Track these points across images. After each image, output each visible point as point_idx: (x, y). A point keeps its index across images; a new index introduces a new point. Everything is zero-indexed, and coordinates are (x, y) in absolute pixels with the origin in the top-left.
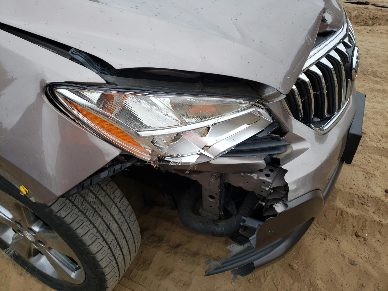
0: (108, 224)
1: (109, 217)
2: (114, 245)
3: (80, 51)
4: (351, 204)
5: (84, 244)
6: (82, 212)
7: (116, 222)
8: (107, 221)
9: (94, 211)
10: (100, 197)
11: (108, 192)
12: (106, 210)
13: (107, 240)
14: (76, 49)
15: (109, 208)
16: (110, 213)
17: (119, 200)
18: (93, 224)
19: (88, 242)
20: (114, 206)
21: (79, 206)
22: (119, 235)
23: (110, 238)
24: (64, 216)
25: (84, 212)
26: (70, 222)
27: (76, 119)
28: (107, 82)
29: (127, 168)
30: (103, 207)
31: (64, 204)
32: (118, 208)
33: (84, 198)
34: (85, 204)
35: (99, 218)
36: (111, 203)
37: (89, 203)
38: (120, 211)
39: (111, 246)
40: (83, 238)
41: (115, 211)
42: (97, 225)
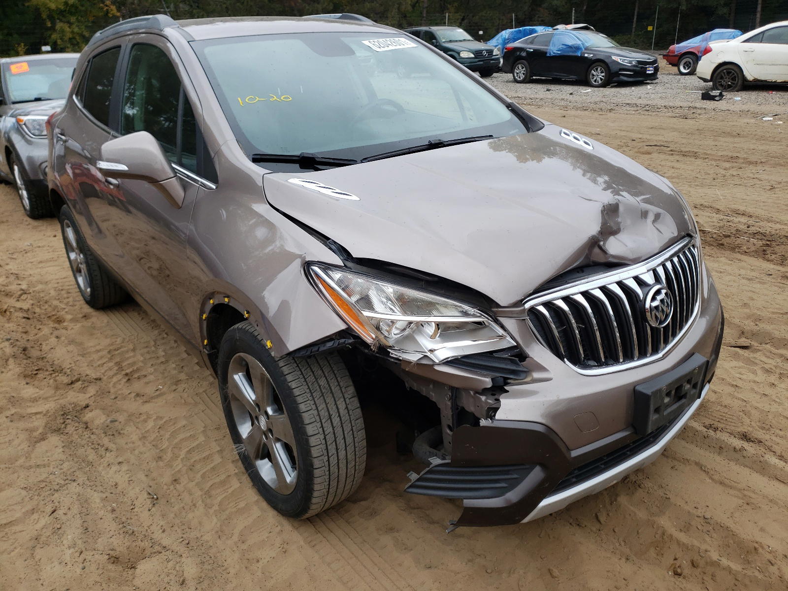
0: (331, 413)
1: (334, 407)
2: (330, 438)
3: (335, 242)
4: (686, 528)
5: (302, 422)
6: (310, 390)
7: (339, 415)
8: (330, 410)
9: (321, 395)
10: (331, 385)
11: (341, 384)
12: (333, 399)
13: (325, 429)
14: (333, 240)
15: (337, 400)
16: (336, 404)
17: (349, 397)
18: (316, 406)
19: (307, 421)
20: (342, 400)
21: (309, 384)
22: (339, 431)
23: (329, 429)
24: (293, 387)
25: (313, 391)
26: (297, 394)
27: (320, 292)
28: (345, 266)
29: (350, 344)
30: (331, 395)
31: (297, 377)
32: (346, 404)
33: (316, 379)
34: (316, 385)
35: (324, 403)
36: (341, 395)
37: (320, 387)
38: (347, 408)
39: (327, 437)
40: (303, 414)
41: (342, 406)
42: (320, 409)
